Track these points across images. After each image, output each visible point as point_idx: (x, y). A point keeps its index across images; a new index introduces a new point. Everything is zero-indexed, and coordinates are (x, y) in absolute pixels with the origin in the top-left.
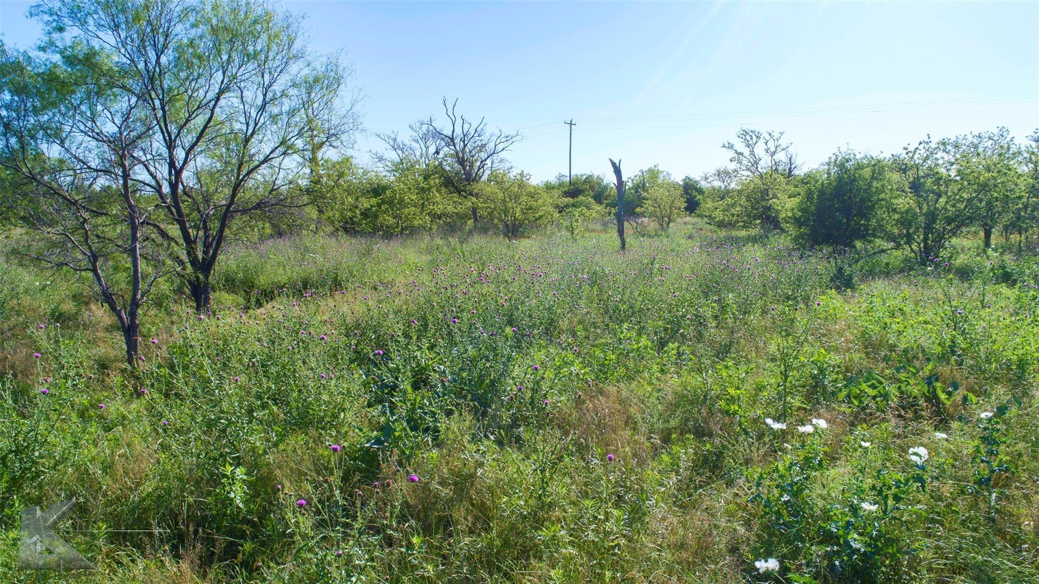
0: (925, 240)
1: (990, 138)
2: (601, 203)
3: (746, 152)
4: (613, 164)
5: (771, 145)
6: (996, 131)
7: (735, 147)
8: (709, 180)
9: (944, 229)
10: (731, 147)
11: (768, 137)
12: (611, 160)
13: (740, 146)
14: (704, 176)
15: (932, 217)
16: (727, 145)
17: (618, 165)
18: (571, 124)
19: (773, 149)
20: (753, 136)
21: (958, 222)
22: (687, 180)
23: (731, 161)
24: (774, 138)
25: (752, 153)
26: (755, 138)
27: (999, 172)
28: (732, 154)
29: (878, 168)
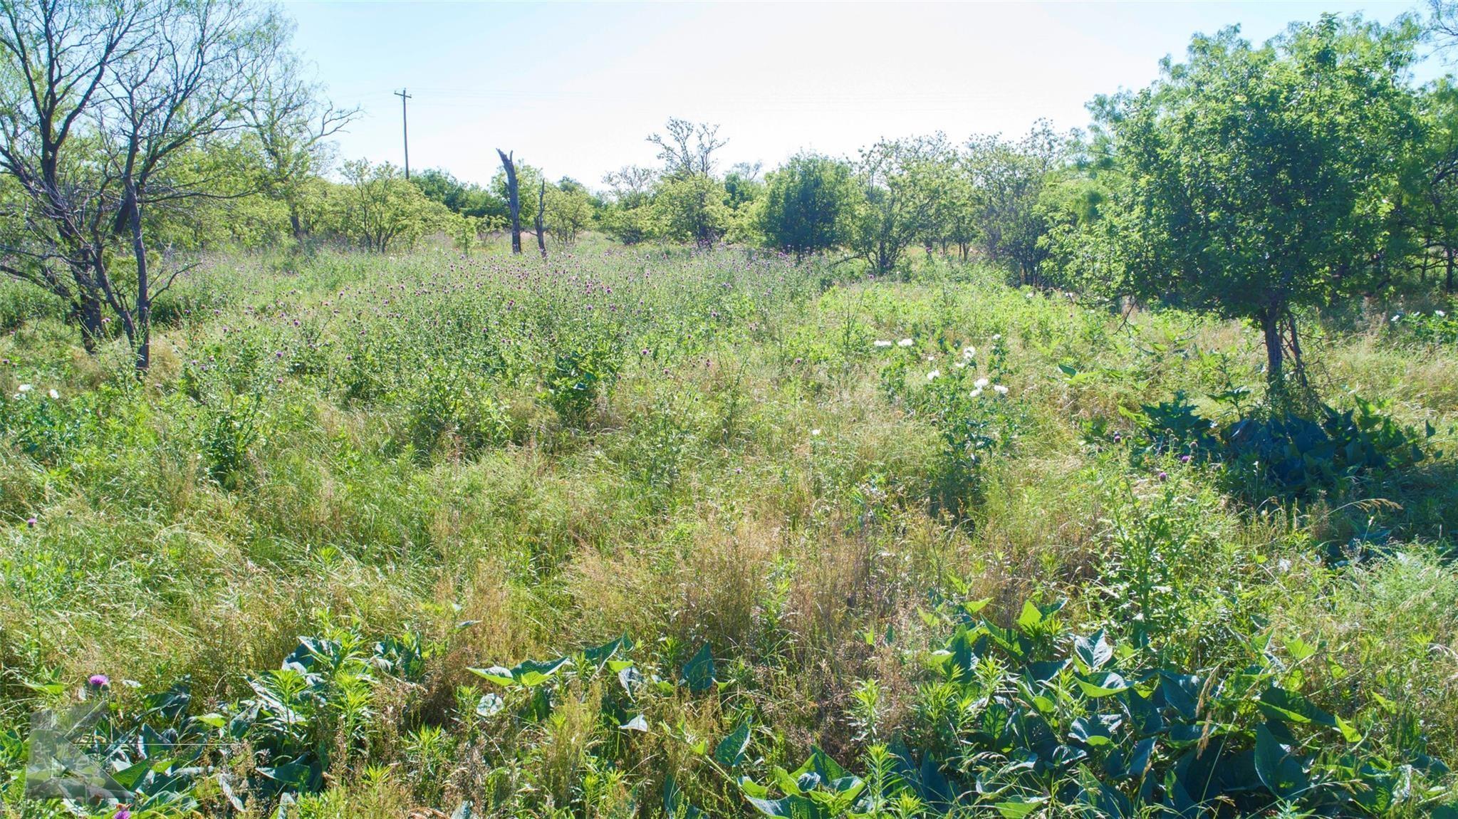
0: (882, 248)
1: (929, 143)
2: (457, 211)
3: (677, 147)
4: (504, 157)
5: (706, 140)
6: (934, 135)
7: (663, 141)
8: (613, 182)
9: (900, 236)
10: (658, 140)
11: (702, 131)
12: (499, 151)
13: (669, 140)
14: (607, 175)
15: (889, 224)
16: (652, 138)
17: (509, 158)
18: (404, 96)
19: (707, 146)
20: (684, 127)
21: (910, 230)
22: (565, 182)
23: (659, 157)
24: (709, 131)
25: (684, 149)
26: (685, 130)
27: (948, 178)
28: (661, 150)
29: (842, 172)
